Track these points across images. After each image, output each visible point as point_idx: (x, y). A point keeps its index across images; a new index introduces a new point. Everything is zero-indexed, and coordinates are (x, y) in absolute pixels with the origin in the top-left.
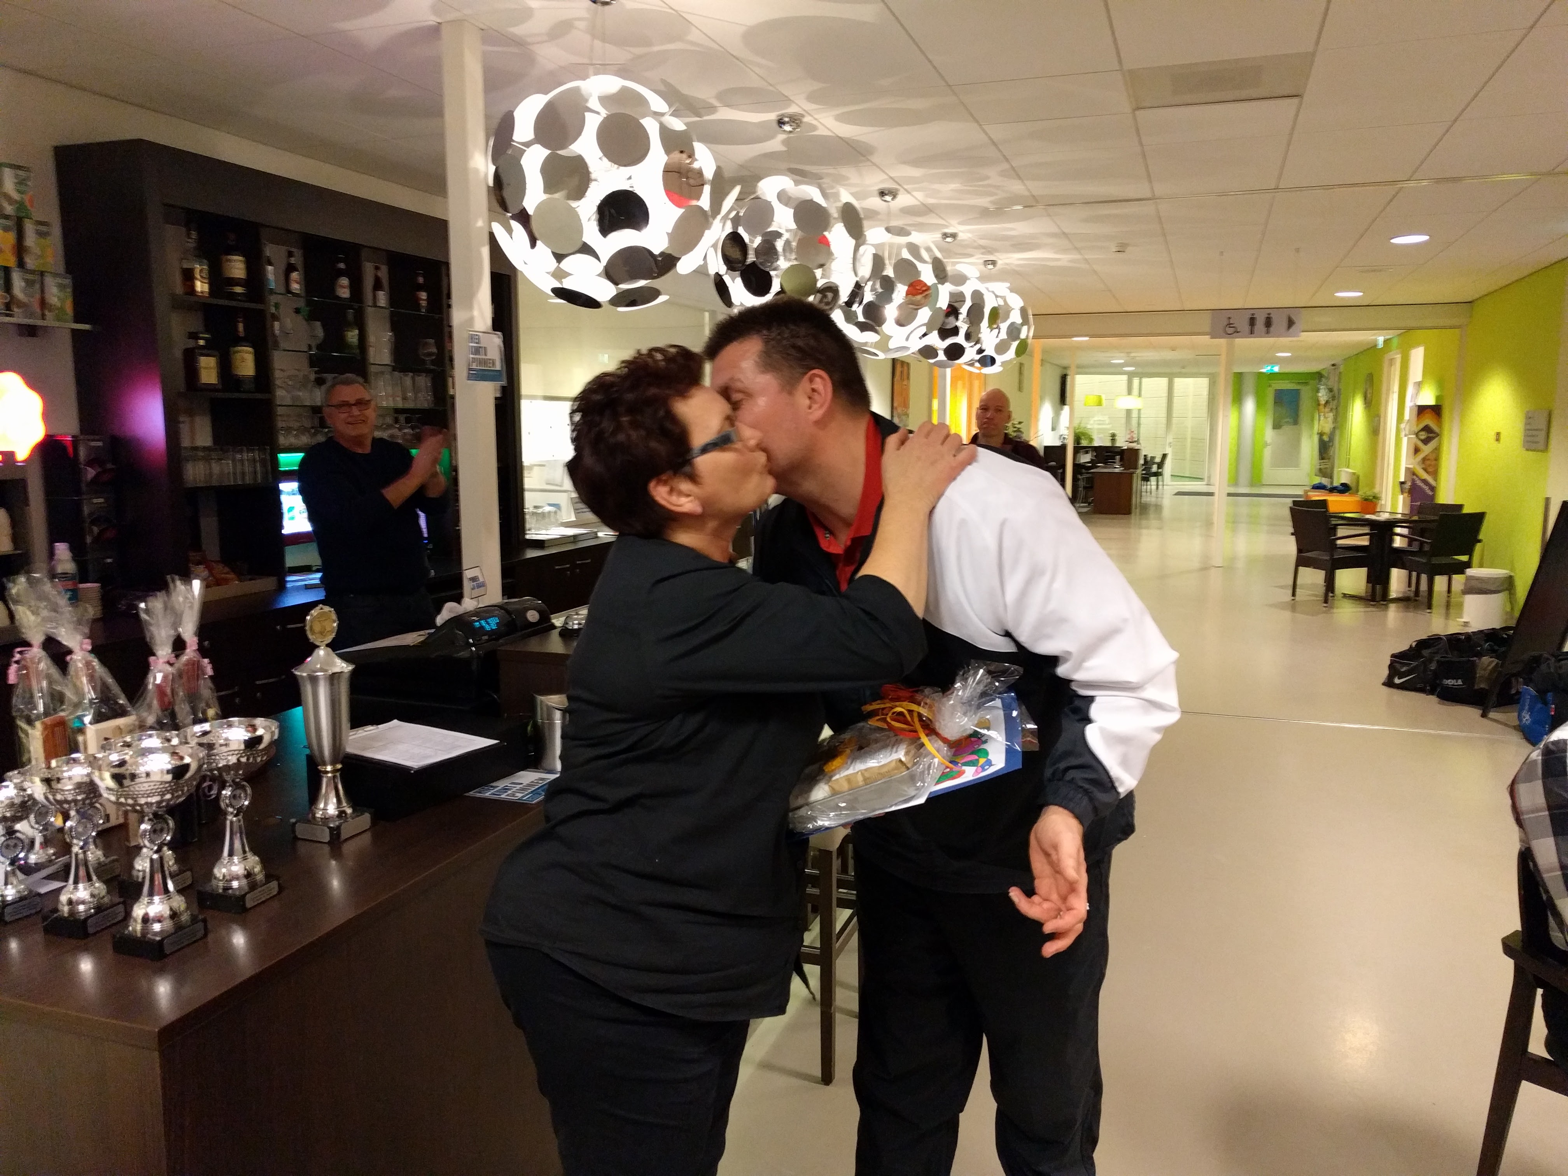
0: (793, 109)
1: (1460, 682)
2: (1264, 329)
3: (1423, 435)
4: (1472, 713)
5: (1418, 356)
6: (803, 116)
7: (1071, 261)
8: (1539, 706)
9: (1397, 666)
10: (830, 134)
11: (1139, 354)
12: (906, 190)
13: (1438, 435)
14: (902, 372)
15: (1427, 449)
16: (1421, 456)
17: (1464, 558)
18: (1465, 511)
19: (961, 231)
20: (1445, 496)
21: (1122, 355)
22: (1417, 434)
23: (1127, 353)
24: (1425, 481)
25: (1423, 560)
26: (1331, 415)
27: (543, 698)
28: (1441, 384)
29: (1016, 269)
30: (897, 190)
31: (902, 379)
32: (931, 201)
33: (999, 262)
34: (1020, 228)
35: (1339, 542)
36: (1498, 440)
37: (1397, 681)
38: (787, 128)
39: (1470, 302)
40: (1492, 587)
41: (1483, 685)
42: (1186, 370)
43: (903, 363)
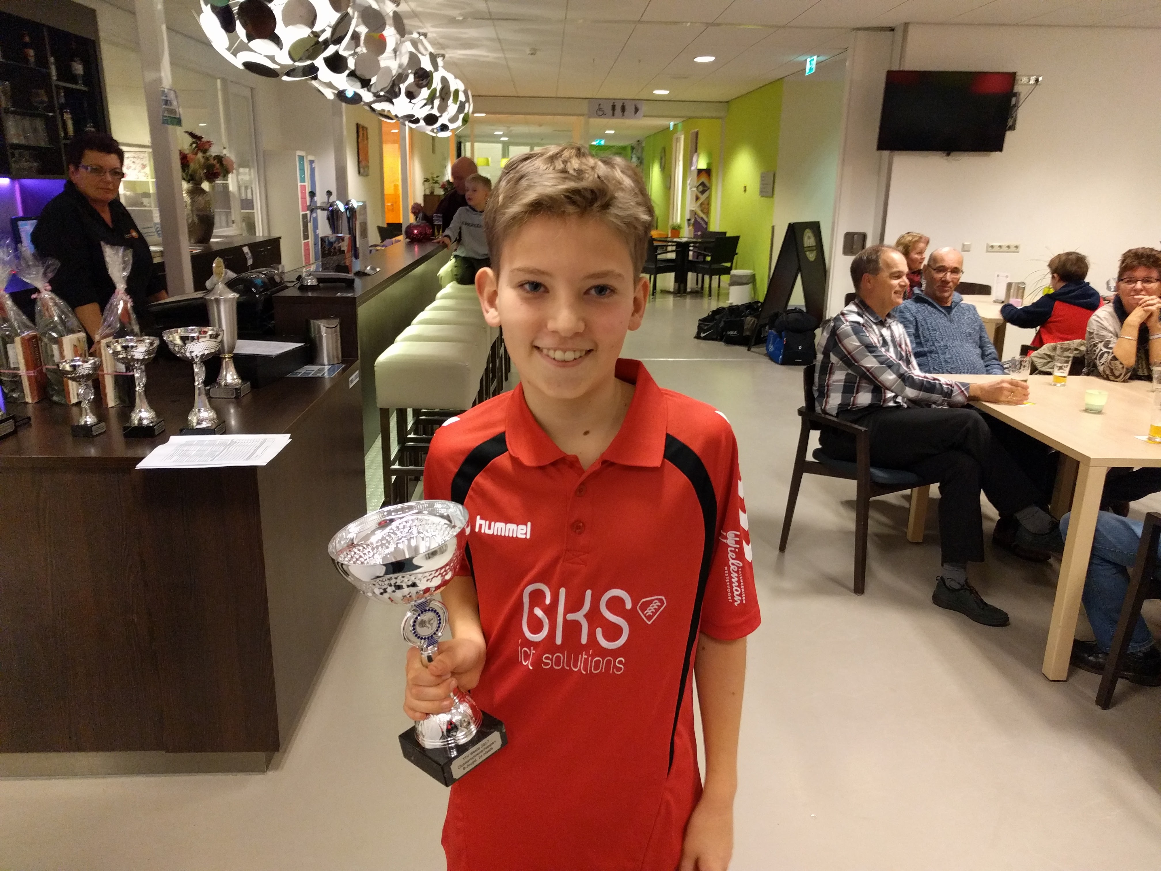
1: (736, 332)
2: (621, 113)
3: (701, 188)
4: (743, 349)
7: (496, 58)
8: (778, 339)
9: (702, 326)
11: (516, 128)
13: (708, 189)
14: (363, 134)
15: (703, 198)
16: (699, 202)
17: (728, 265)
18: (728, 235)
19: (431, 32)
20: (715, 227)
21: (504, 128)
22: (697, 187)
23: (508, 127)
24: (702, 218)
25: (707, 266)
27: (315, 321)
28: (710, 155)
29: (456, 61)
31: (363, 140)
32: (419, 9)
33: (447, 56)
34: (470, 33)
35: (659, 257)
36: (745, 191)
37: (702, 335)
39: (727, 102)
40: (744, 281)
41: (748, 333)
42: (544, 141)
43: (363, 127)
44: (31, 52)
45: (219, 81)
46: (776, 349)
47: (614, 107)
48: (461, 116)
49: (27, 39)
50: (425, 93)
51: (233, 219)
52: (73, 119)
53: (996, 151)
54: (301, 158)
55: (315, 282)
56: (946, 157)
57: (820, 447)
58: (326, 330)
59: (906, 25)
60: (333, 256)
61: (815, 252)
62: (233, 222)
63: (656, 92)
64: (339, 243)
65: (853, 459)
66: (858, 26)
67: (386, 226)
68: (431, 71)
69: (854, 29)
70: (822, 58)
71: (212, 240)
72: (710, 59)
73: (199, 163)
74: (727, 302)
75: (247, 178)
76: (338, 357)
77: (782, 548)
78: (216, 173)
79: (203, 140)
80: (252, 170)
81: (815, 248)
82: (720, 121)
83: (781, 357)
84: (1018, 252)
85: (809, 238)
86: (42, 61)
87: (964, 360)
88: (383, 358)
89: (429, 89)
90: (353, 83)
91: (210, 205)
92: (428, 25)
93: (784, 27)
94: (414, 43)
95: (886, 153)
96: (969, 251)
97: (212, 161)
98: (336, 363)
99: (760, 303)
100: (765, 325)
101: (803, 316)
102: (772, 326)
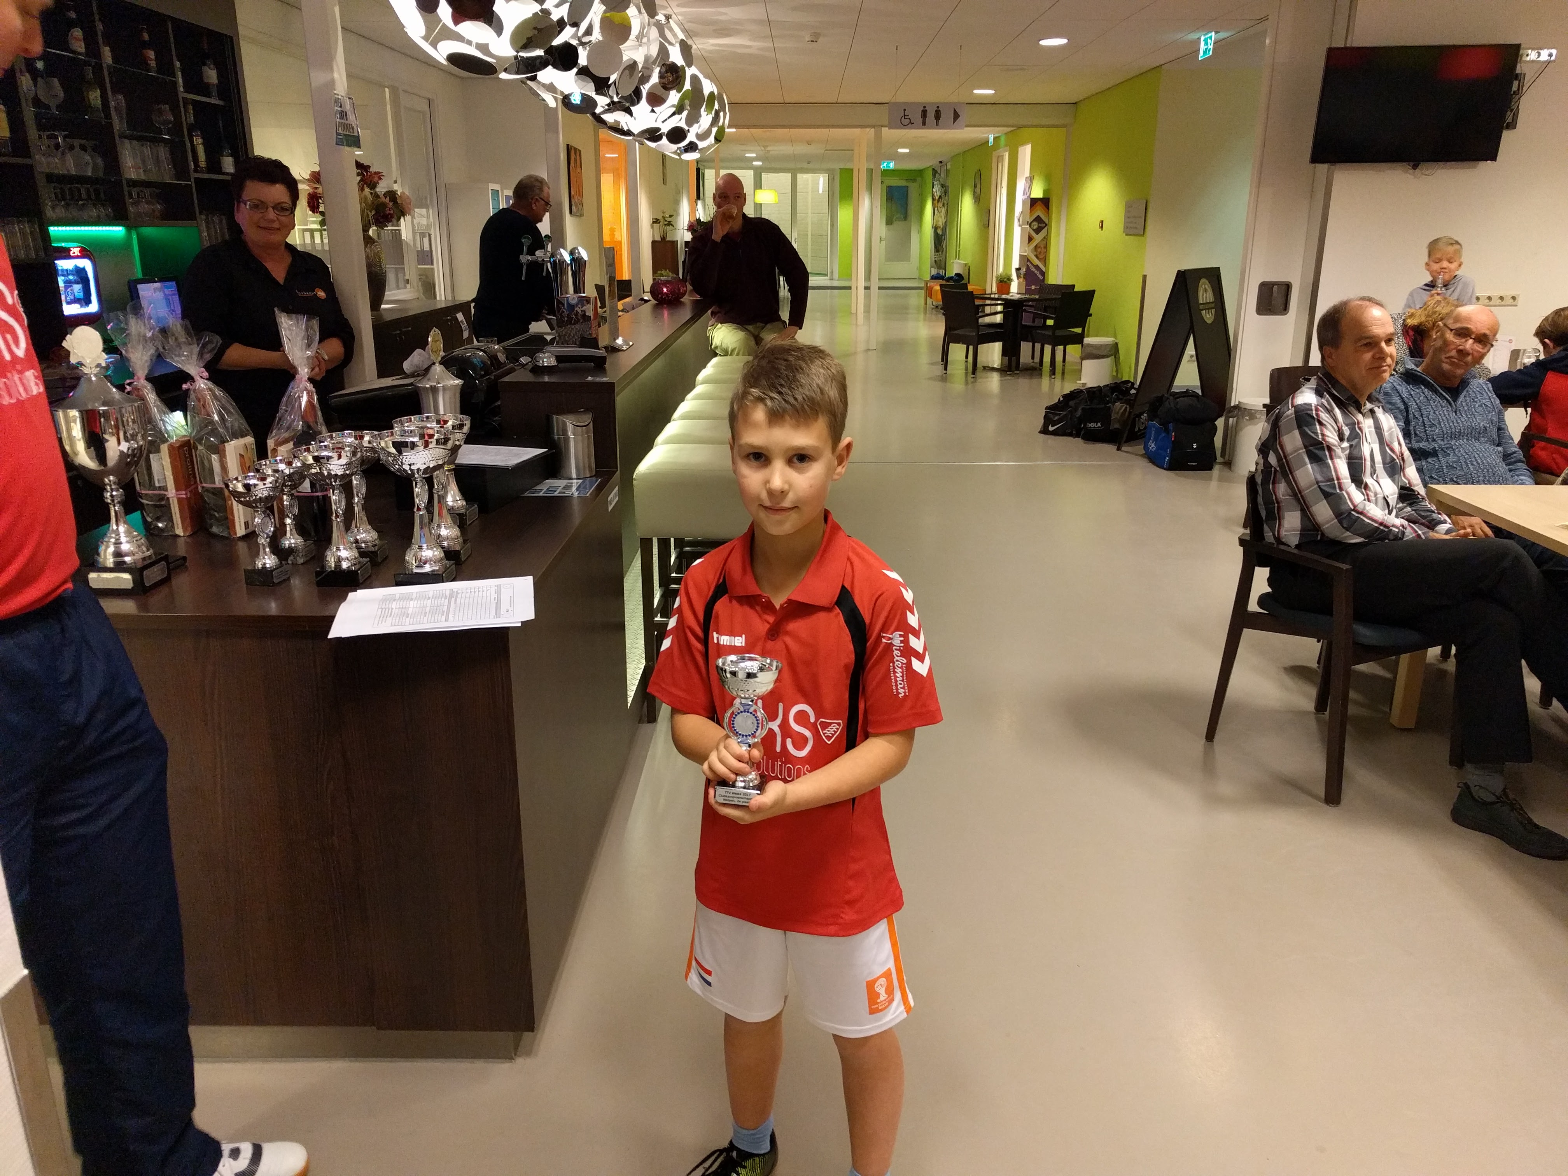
1: (1099, 425)
2: (934, 122)
3: (1035, 225)
4: (1110, 448)
5: (1026, 153)
7: (759, 49)
8: (1163, 435)
9: (1051, 415)
11: (775, 148)
13: (1046, 225)
14: (576, 159)
15: (1038, 238)
16: (1034, 244)
17: (1078, 330)
18: (1076, 289)
20: (1056, 277)
21: (759, 148)
22: (1030, 225)
23: (763, 146)
24: (1037, 267)
25: (1048, 333)
26: (943, 210)
27: (558, 417)
28: (1048, 179)
31: (576, 167)
35: (980, 321)
37: (1051, 429)
39: (1075, 103)
40: (1105, 353)
41: (1117, 426)
42: (811, 166)
43: (575, 149)
44: (151, 54)
45: (387, 90)
46: (1159, 448)
47: (924, 113)
48: (714, 130)
49: (146, 36)
50: (674, 97)
51: (407, 277)
52: (204, 144)
53: (1487, 160)
54: (496, 193)
55: (553, 362)
56: (1411, 171)
57: (1270, 590)
58: (574, 429)
60: (574, 324)
61: (1213, 311)
63: (977, 92)
64: (583, 305)
65: (1327, 609)
68: (682, 67)
70: (1222, 35)
71: (383, 306)
72: (1060, 41)
74: (1078, 382)
75: (424, 222)
76: (590, 467)
77: (1210, 736)
78: (390, 214)
79: (371, 170)
80: (431, 212)
81: (1213, 305)
82: (1064, 130)
83: (1167, 459)
84: (1515, 305)
86: (165, 67)
87: (1478, 463)
88: (644, 467)
89: (679, 91)
90: (585, 83)
91: (382, 259)
95: (1323, 168)
97: (382, 199)
98: (588, 476)
99: (1133, 384)
100: (1142, 414)
101: (1198, 401)
102: (1153, 416)
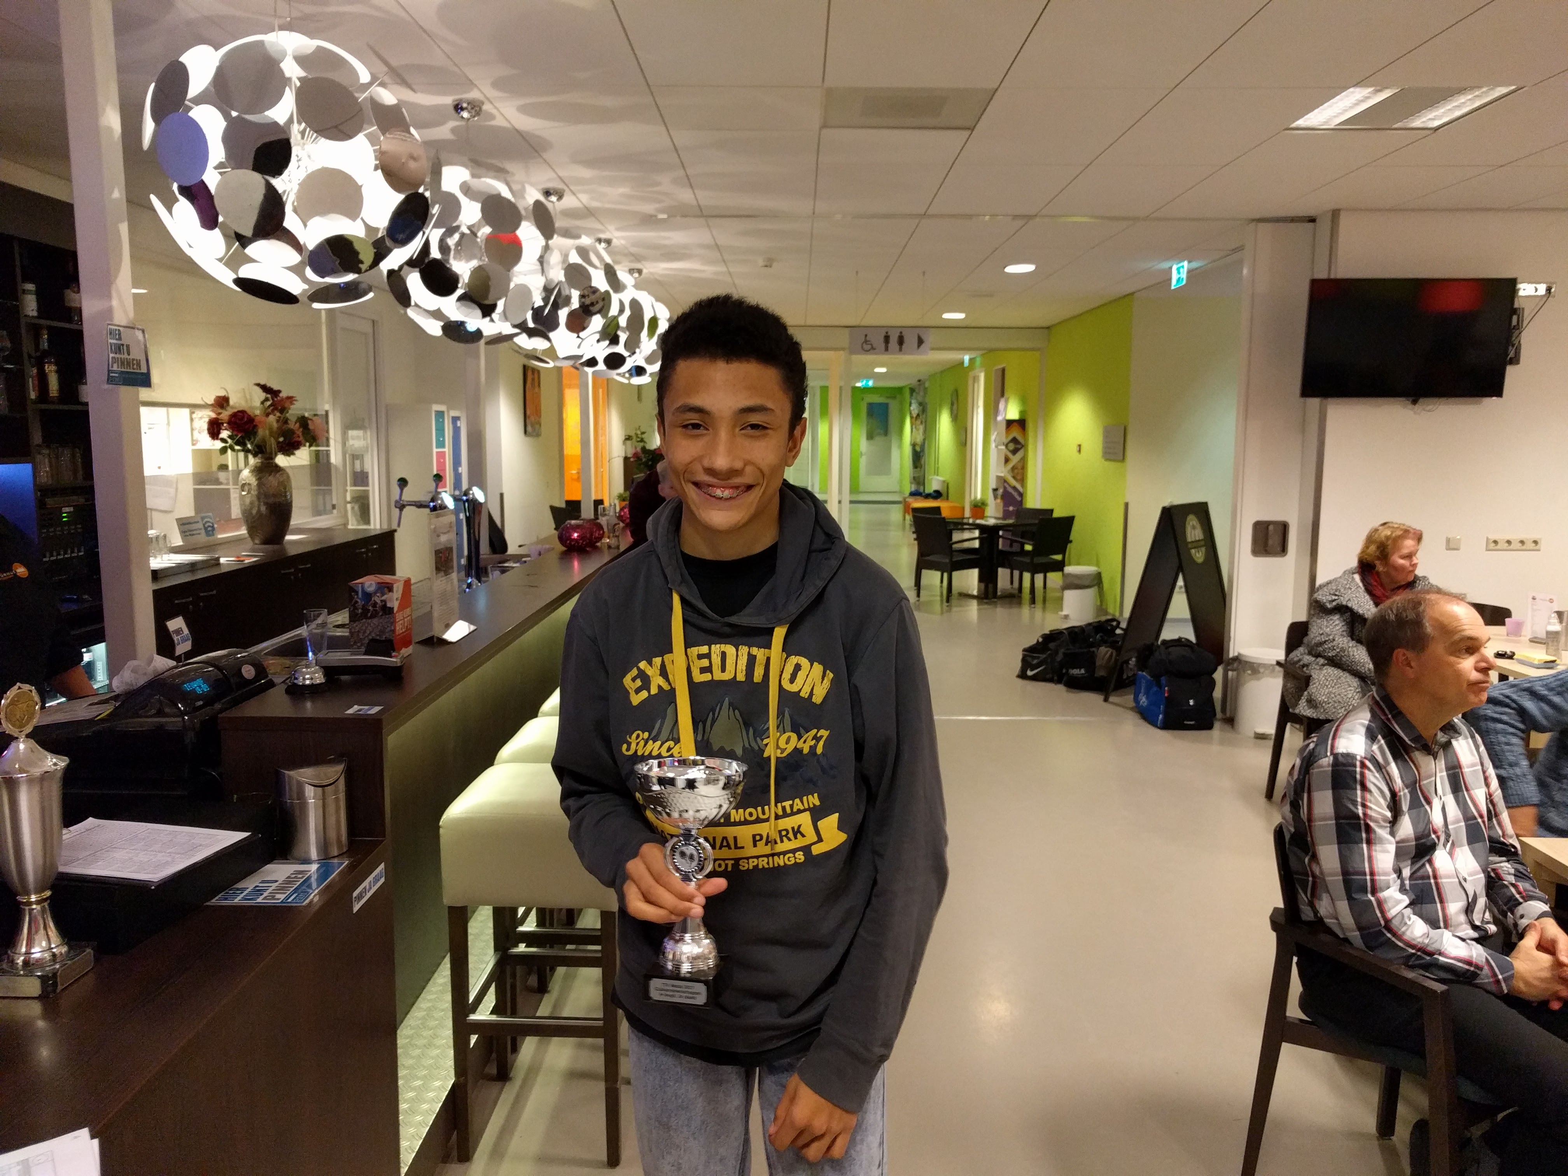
0: (474, 95)
1: (1083, 671)
2: (897, 347)
3: (1012, 446)
4: (1095, 698)
6: (483, 103)
8: (1155, 689)
9: (1029, 659)
10: (508, 125)
12: (571, 190)
13: (1023, 446)
14: (533, 379)
15: (1015, 459)
16: (1010, 465)
17: (1059, 557)
18: (1056, 515)
19: (616, 238)
20: (1034, 500)
22: (1007, 446)
24: (1014, 488)
25: (1027, 560)
26: (921, 428)
27: (292, 773)
28: (1023, 400)
29: (659, 279)
30: (564, 191)
31: (533, 387)
32: (595, 204)
33: (645, 271)
34: (675, 237)
35: (954, 546)
36: (1079, 451)
37: (1029, 673)
38: (465, 114)
39: (1048, 328)
40: (1087, 583)
41: (1102, 673)
43: (534, 369)
46: (1151, 703)
47: (887, 339)
51: (334, 502)
52: (57, 371)
53: (1491, 395)
54: (440, 415)
55: (319, 677)
56: (1411, 406)
58: (316, 789)
59: (1335, 214)
60: (372, 617)
61: (1203, 549)
62: (334, 507)
63: (946, 316)
64: (383, 594)
66: (1258, 216)
67: (563, 505)
68: (607, 292)
69: (1253, 220)
70: (1195, 265)
72: (1029, 268)
73: (271, 429)
74: (1060, 612)
75: (359, 443)
76: (339, 842)
78: (298, 441)
79: (281, 395)
80: (369, 433)
81: (1203, 542)
82: (1037, 354)
83: (1161, 717)
84: (1539, 550)
85: (1194, 528)
88: (463, 806)
89: (604, 316)
90: (470, 310)
91: (285, 488)
92: (611, 228)
93: (1146, 218)
94: (583, 252)
95: (1314, 402)
96: (1457, 549)
97: (293, 425)
99: (1119, 623)
100: (1130, 659)
101: (1193, 651)
102: (1142, 664)
